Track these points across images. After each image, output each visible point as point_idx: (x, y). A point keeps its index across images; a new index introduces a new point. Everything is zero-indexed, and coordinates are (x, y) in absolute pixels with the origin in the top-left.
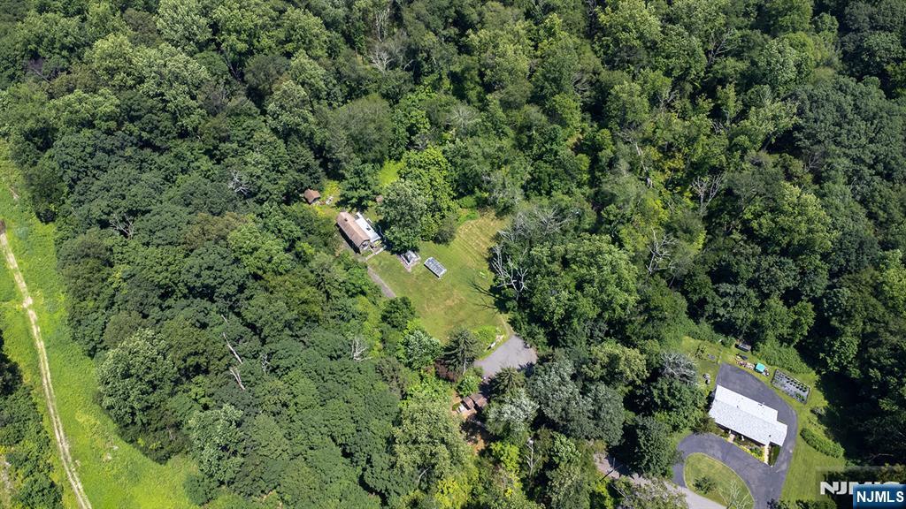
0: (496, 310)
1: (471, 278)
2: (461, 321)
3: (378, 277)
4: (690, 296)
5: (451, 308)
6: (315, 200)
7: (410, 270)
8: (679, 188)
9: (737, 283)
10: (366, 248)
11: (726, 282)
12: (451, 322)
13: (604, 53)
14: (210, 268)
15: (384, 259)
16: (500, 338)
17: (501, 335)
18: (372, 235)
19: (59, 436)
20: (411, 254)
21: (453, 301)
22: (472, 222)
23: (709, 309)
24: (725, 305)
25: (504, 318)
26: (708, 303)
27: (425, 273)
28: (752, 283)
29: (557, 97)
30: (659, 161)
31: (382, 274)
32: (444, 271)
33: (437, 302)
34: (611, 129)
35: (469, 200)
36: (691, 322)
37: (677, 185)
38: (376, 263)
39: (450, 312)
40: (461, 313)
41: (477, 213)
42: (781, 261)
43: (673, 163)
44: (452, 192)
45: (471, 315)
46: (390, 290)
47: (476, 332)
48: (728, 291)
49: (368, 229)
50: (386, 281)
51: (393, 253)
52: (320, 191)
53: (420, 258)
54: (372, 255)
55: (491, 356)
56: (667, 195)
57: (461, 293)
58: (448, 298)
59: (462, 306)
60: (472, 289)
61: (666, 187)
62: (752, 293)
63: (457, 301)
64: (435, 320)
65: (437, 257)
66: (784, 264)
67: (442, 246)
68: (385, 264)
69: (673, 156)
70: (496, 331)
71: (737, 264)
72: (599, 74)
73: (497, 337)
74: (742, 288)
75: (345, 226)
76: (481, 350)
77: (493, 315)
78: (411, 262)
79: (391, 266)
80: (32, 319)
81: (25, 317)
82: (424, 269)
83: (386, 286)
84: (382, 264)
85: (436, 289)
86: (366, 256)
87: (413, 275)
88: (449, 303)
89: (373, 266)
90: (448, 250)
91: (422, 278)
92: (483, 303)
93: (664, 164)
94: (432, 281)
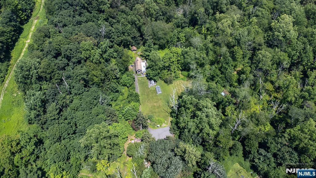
0: (170, 115)
1: (169, 100)
2: (155, 112)
3: (138, 84)
4: (246, 147)
5: (155, 106)
6: (134, 50)
7: (149, 87)
9: (268, 152)
10: (139, 73)
11: (264, 149)
12: (151, 111)
13: (268, 39)
14: (71, 50)
15: (144, 80)
16: (164, 125)
18: (144, 69)
19: (7, 82)
20: (153, 82)
21: (157, 104)
22: (182, 81)
23: (251, 156)
24: (259, 159)
25: (170, 119)
26: (251, 154)
27: (154, 90)
28: (275, 155)
29: (236, 47)
30: (271, 91)
31: (139, 84)
32: (161, 93)
33: (151, 102)
34: (251, 68)
35: (186, 73)
36: (243, 159)
38: (140, 80)
39: (153, 107)
40: (157, 110)
41: (186, 79)
42: (292, 152)
43: (278, 95)
44: (180, 67)
45: (160, 112)
46: (139, 90)
47: (157, 119)
48: (262, 153)
49: (144, 67)
51: (148, 79)
52: (138, 48)
53: (155, 84)
54: (141, 76)
55: (157, 129)
57: (162, 103)
58: (156, 102)
59: (159, 107)
60: (166, 104)
62: (273, 159)
63: (158, 105)
64: (147, 107)
65: (162, 87)
66: (293, 154)
67: (166, 84)
68: (143, 81)
69: (279, 92)
70: (164, 122)
71: (271, 143)
72: (261, 46)
73: (164, 124)
74: (270, 155)
75: (137, 62)
76: (154, 126)
77: (167, 116)
78: (152, 84)
79: (144, 83)
80: (26, 46)
81: (24, 45)
82: (155, 89)
83: (138, 88)
84: (142, 81)
85: (154, 97)
86: (139, 76)
87: (150, 89)
88: (155, 104)
89: (139, 80)
90: (167, 86)
91: (152, 92)
92: (167, 110)
93: (272, 94)
94: (154, 94)
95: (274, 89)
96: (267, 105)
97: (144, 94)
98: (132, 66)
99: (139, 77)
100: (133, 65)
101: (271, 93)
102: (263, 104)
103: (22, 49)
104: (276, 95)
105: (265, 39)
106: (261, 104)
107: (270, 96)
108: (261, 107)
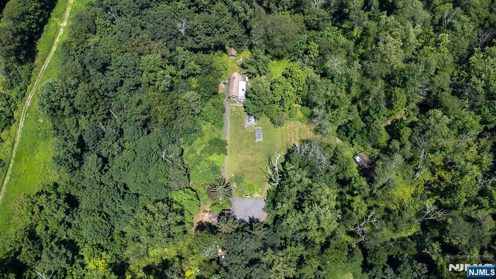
0: (268, 180)
1: (271, 153)
2: (247, 171)
3: (228, 118)
5: (248, 161)
6: (232, 55)
7: (246, 126)
8: (430, 192)
9: (397, 277)
12: (241, 168)
15: (239, 111)
16: (256, 195)
17: (258, 194)
18: (241, 94)
19: (30, 97)
20: (252, 118)
21: (252, 158)
22: (300, 124)
25: (268, 186)
27: (251, 133)
29: (397, 90)
30: (437, 167)
31: (232, 118)
32: (261, 140)
33: (244, 152)
34: (413, 132)
35: (307, 110)
37: (430, 190)
38: (234, 110)
39: (246, 163)
40: (250, 168)
41: (306, 120)
43: (445, 174)
44: (300, 100)
45: (254, 172)
47: (248, 183)
48: (389, 275)
49: (243, 90)
50: (230, 123)
51: (246, 111)
52: (238, 52)
53: (256, 124)
54: (235, 105)
55: (244, 200)
56: (421, 190)
57: (260, 157)
58: (251, 155)
59: (254, 164)
60: (267, 159)
61: (425, 185)
63: (254, 160)
65: (265, 129)
67: (272, 126)
69: (449, 170)
70: (258, 190)
73: (256, 193)
75: (232, 80)
76: (242, 194)
77: (264, 181)
78: (250, 122)
79: (239, 117)
80: (60, 34)
81: (57, 31)
82: (253, 132)
83: (228, 125)
84: (236, 113)
85: (250, 146)
86: (232, 103)
87: (245, 130)
88: (249, 157)
89: (231, 111)
90: (274, 130)
91: (249, 135)
92: (265, 171)
93: (438, 171)
94: (252, 140)
95: (442, 164)
96: (423, 189)
97: (236, 138)
98: (225, 84)
99: (232, 106)
100: (227, 81)
101: (436, 169)
102: (416, 187)
103: (54, 38)
104: (443, 174)
105: (453, 79)
106: (414, 185)
107: (433, 173)
108: (413, 190)
